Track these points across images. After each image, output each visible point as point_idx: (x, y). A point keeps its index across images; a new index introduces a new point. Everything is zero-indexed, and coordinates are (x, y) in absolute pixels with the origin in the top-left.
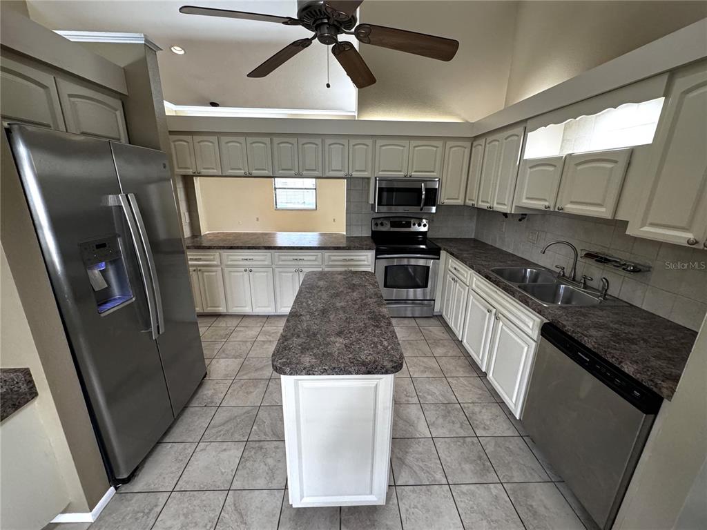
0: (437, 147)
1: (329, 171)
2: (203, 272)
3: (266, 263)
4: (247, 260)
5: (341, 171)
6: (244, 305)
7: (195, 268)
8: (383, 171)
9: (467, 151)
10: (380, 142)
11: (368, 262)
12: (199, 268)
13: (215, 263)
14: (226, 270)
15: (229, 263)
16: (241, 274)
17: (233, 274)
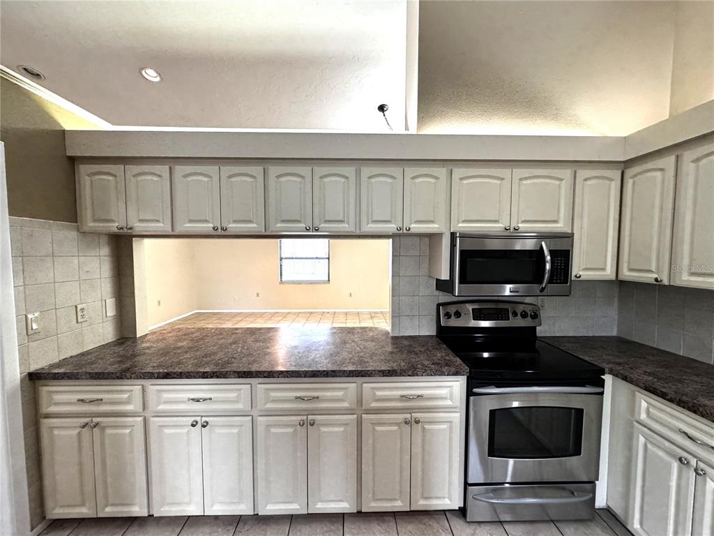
0: (561, 180)
1: (368, 223)
2: (103, 429)
3: (240, 406)
4: (198, 401)
5: (389, 222)
6: (187, 500)
7: (87, 420)
8: (464, 221)
9: (615, 186)
10: (458, 172)
11: (451, 399)
12: (96, 420)
13: (130, 408)
14: (155, 422)
15: (161, 407)
16: (185, 430)
17: (167, 431)
